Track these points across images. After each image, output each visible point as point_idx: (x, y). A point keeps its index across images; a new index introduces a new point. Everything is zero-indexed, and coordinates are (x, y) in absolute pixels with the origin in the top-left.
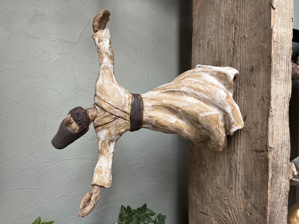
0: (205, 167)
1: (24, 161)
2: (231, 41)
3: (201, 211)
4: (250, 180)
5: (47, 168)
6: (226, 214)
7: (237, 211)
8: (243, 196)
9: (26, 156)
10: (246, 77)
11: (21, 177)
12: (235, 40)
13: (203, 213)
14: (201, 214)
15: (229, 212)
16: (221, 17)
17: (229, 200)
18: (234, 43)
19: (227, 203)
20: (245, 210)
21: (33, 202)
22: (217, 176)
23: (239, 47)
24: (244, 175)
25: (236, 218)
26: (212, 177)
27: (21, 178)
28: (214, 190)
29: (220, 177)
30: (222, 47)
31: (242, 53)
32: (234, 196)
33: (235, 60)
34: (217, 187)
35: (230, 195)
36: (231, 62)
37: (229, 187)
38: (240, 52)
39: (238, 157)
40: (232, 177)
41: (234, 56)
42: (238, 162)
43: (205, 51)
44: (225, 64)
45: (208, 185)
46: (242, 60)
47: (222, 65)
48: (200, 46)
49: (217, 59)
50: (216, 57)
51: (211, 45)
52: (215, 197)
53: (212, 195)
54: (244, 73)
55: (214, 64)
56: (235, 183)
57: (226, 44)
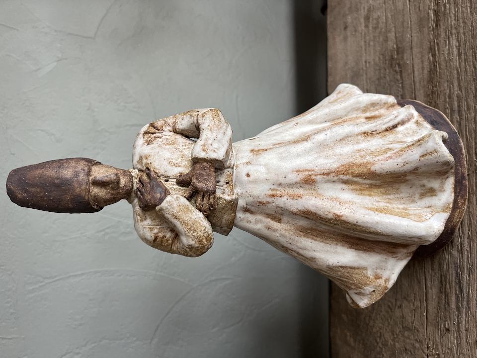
5: (32, 295)
22: (405, 302)
23: (453, 4)
26: (390, 304)
28: (396, 334)
29: (414, 305)
30: (404, 15)
31: (460, 15)
32: (454, 347)
33: (443, 35)
34: (405, 326)
35: (442, 345)
36: (430, 42)
37: (441, 327)
38: (455, 15)
39: (465, 257)
40: (449, 304)
41: (440, 27)
42: (466, 268)
43: (360, 35)
44: (415, 50)
45: (381, 321)
46: (462, 31)
47: (405, 55)
48: (346, 28)
49: (391, 44)
50: (389, 40)
51: (376, 19)
52: (402, 349)
53: (392, 343)
54: (471, 57)
55: (385, 57)
56: (458, 316)
57: (415, 5)
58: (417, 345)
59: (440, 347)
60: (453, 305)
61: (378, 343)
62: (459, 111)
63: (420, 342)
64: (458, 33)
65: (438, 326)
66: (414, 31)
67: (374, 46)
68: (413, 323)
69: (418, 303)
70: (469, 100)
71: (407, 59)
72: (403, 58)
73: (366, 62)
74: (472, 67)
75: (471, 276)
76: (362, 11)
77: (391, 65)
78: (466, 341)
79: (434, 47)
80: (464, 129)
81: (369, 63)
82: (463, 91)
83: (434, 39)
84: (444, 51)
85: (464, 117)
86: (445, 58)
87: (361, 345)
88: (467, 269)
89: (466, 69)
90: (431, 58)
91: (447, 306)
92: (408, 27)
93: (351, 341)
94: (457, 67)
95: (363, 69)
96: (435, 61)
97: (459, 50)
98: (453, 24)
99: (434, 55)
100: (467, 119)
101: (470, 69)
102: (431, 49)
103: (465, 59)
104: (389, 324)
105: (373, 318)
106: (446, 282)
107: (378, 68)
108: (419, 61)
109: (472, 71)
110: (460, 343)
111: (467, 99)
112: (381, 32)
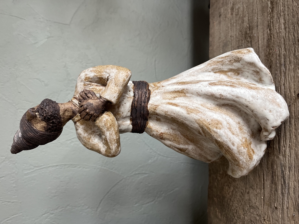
22: (251, 190)
28: (246, 211)
29: (256, 192)
30: (253, 6)
32: (280, 220)
33: (276, 17)
34: (251, 206)
35: (273, 218)
36: (268, 22)
37: (272, 206)
39: (287, 160)
40: (277, 191)
41: (274, 12)
42: (287, 167)
43: (228, 20)
45: (237, 202)
46: (286, 13)
47: (254, 30)
48: (220, 16)
49: (246, 24)
50: (244, 22)
51: (237, 9)
52: (249, 220)
53: (243, 217)
54: (292, 30)
55: (242, 33)
56: (283, 199)
58: (258, 218)
59: (271, 219)
60: (280, 192)
61: (235, 217)
62: (285, 65)
63: (260, 216)
64: (284, 15)
65: (270, 205)
66: (259, 15)
67: (236, 26)
68: (255, 203)
69: (258, 191)
72: (252, 33)
73: (231, 36)
74: (293, 36)
75: (290, 172)
76: (230, 5)
77: (246, 38)
78: (287, 216)
79: (271, 25)
80: (287, 77)
81: (233, 37)
82: (287, 51)
83: (270, 19)
84: (276, 27)
85: (288, 68)
86: (277, 31)
87: (225, 218)
88: (288, 168)
89: (289, 37)
90: (269, 32)
92: (256, 13)
93: (219, 215)
94: (283, 37)
95: (229, 41)
96: (271, 34)
97: (285, 25)
98: (281, 9)
99: (270, 30)
100: (289, 69)
101: (291, 37)
102: (269, 26)
103: (288, 31)
104: (242, 204)
105: (232, 200)
106: (275, 176)
107: (238, 40)
108: (262, 34)
109: (293, 38)
110: (283, 217)
111: (289, 56)
112: (240, 17)
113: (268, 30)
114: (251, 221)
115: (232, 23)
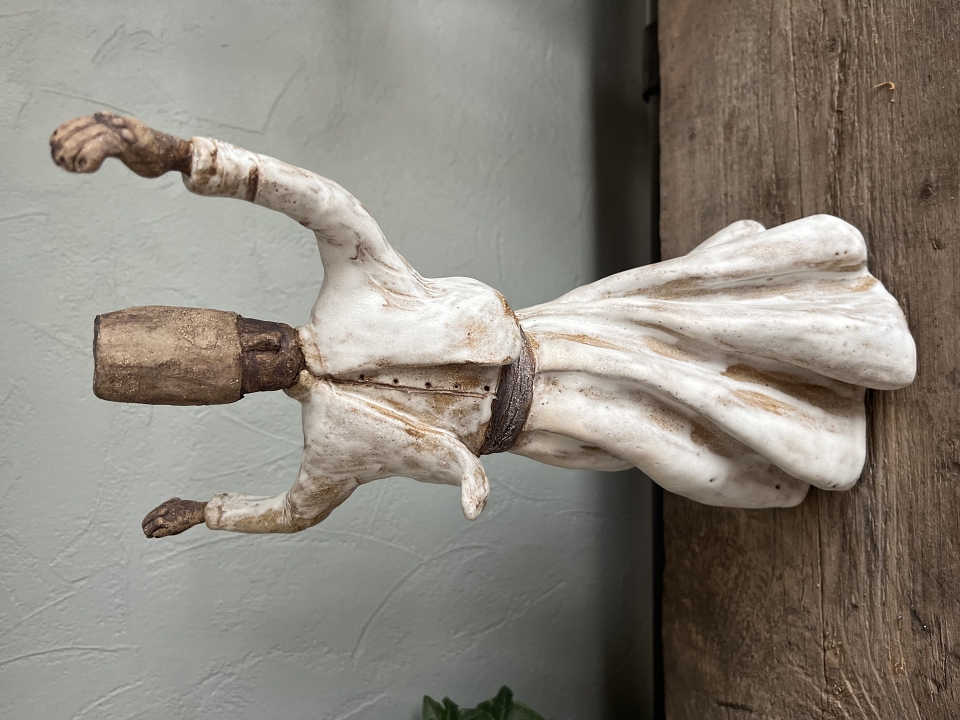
0: (730, 542)
1: (71, 550)
2: (826, 109)
3: (722, 698)
4: (934, 570)
5: (155, 573)
6: (831, 698)
7: (880, 681)
8: (907, 627)
9: (81, 531)
10: (899, 220)
11: (60, 607)
12: (846, 104)
13: (732, 706)
14: (723, 708)
15: (845, 693)
16: (780, 34)
17: (843, 651)
18: (840, 112)
19: (836, 661)
20: (918, 674)
21: (104, 699)
22: (788, 569)
23: (865, 124)
24: (910, 554)
25: (879, 706)
26: (763, 574)
27: (61, 610)
28: (774, 622)
29: (802, 572)
30: (788, 131)
31: (876, 142)
32: (866, 633)
33: (848, 169)
34: (788, 607)
35: (847, 631)
36: (829, 177)
37: (844, 602)
38: (867, 141)
39: (879, 496)
40: (855, 567)
41: (844, 156)
42: (880, 512)
43: (716, 151)
44: (805, 186)
45: (749, 603)
46: (877, 166)
47: (790, 192)
48: (692, 137)
49: (767, 173)
50: (764, 165)
51: (743, 130)
52: (783, 643)
53: (767, 636)
54: (890, 206)
55: (758, 191)
56: (871, 584)
57: (806, 118)
58: (808, 634)
59: (843, 633)
60: (862, 569)
61: (743, 639)
63: (813, 629)
64: (872, 168)
65: (839, 602)
66: (804, 157)
67: (740, 171)
68: (800, 601)
69: (807, 570)
70: (885, 268)
71: (793, 198)
72: (786, 196)
73: (726, 195)
74: (891, 220)
75: (888, 523)
76: (721, 114)
77: (768, 205)
78: (883, 621)
79: (835, 185)
81: (732, 197)
82: (878, 253)
83: (834, 173)
84: (849, 193)
86: (850, 203)
87: (715, 644)
88: (883, 513)
89: (881, 222)
90: (830, 201)
91: (853, 570)
92: (794, 150)
93: (699, 640)
94: (868, 218)
95: (721, 205)
96: (836, 206)
97: (872, 192)
98: (864, 153)
99: (834, 197)
101: (888, 223)
102: (830, 188)
103: (880, 207)
104: (762, 606)
105: (736, 599)
106: (851, 534)
107: (746, 206)
108: (812, 202)
109: (892, 226)
110: (874, 625)
111: (883, 266)
112: (750, 151)
113: (829, 196)
114: (790, 643)
115: (729, 163)
